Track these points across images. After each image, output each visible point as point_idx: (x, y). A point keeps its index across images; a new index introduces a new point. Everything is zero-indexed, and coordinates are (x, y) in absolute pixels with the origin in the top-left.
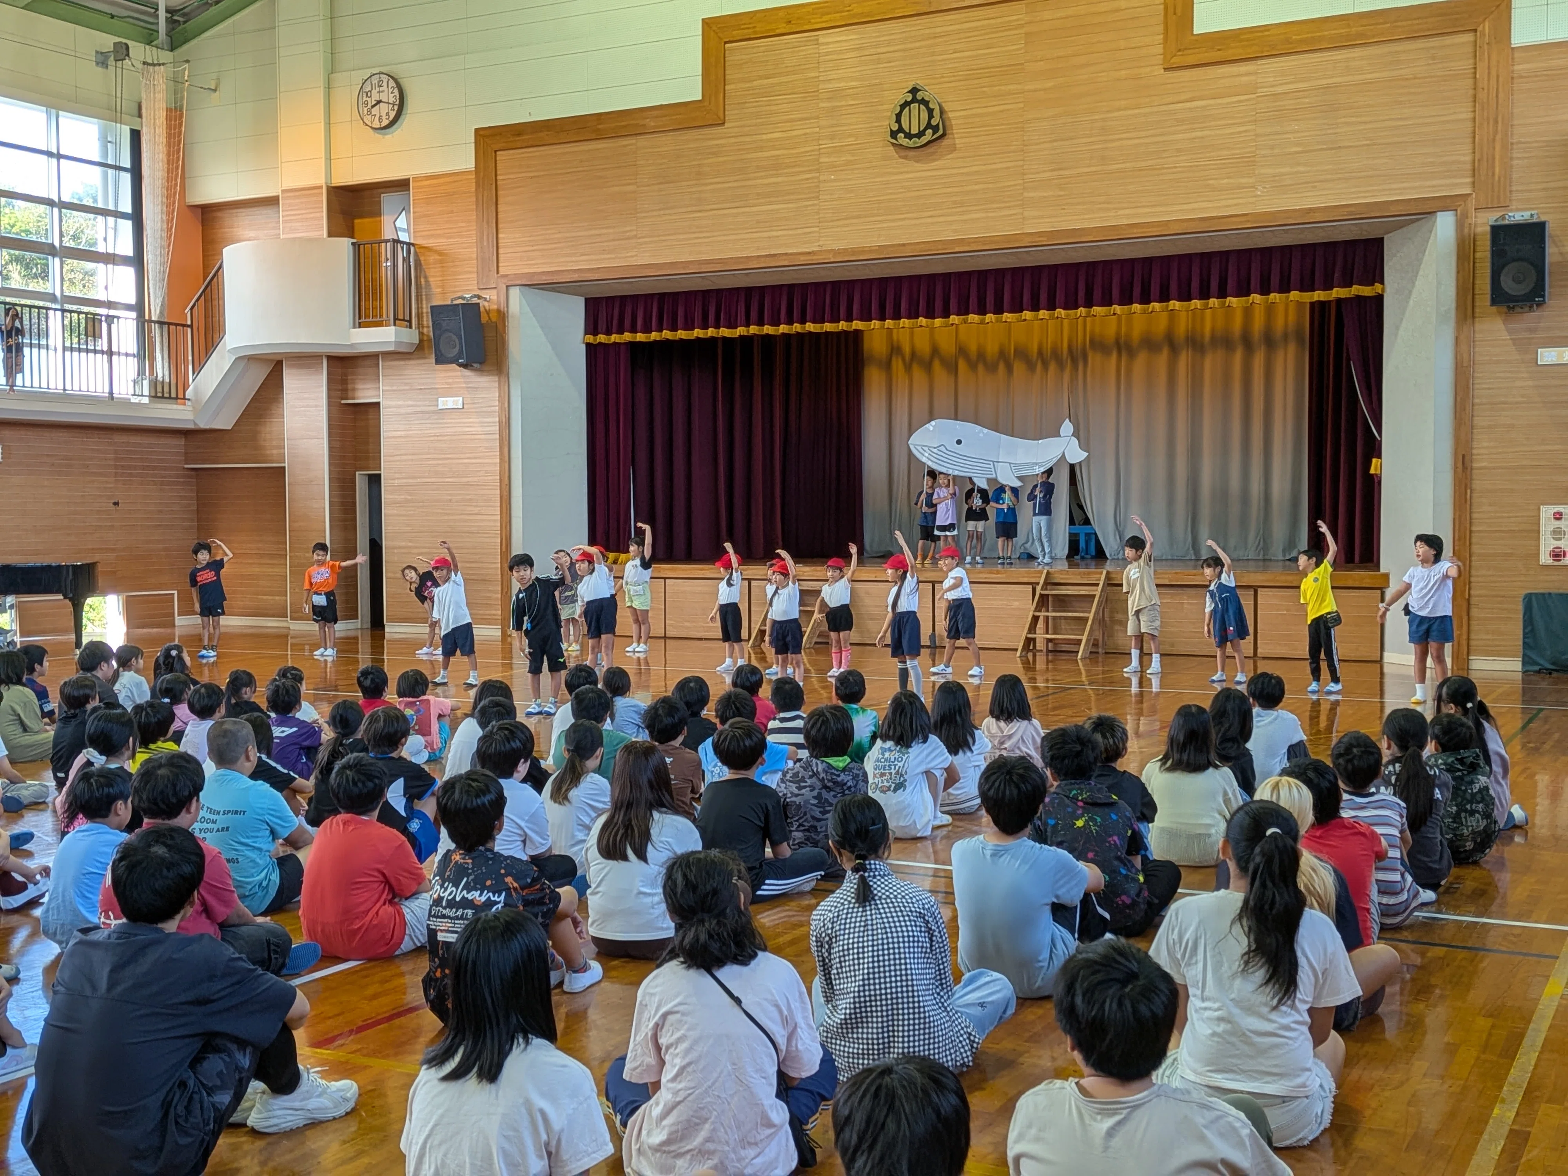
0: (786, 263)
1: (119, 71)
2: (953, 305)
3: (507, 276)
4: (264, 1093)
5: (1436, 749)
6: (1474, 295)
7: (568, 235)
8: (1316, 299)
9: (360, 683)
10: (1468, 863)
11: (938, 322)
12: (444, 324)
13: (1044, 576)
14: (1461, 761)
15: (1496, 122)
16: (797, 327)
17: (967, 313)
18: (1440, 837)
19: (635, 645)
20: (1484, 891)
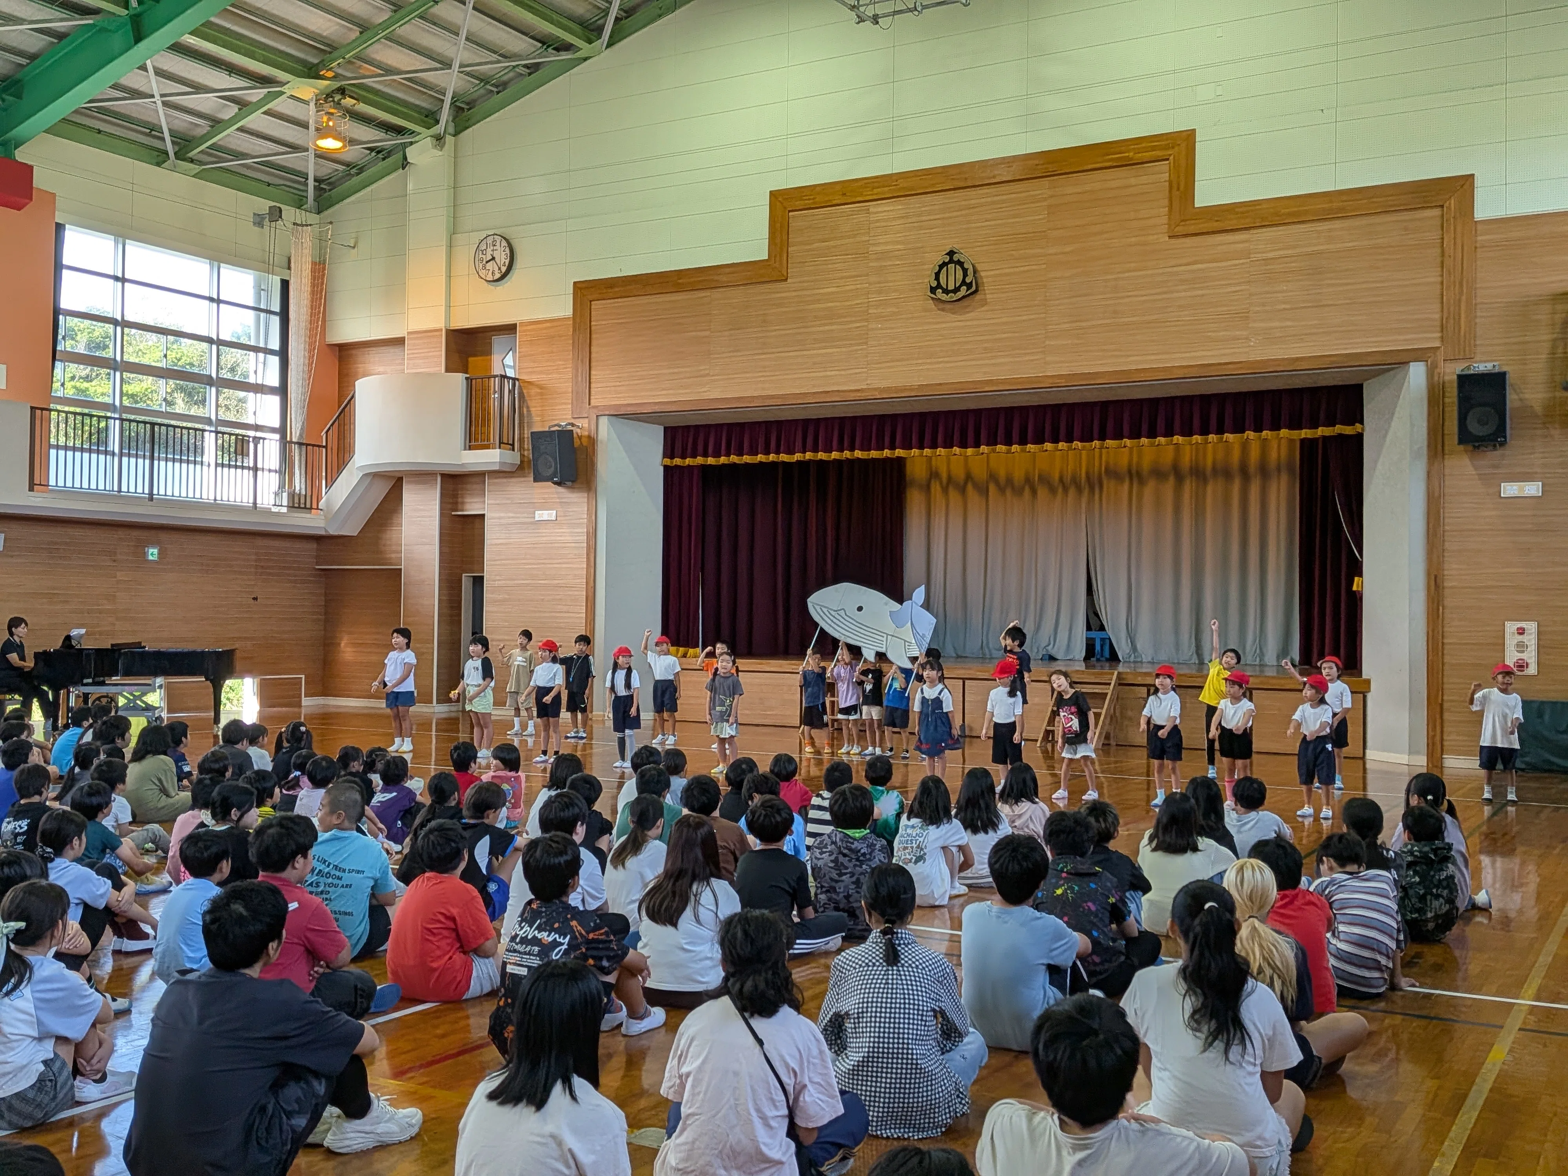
0: (838, 399)
1: (273, 230)
2: (983, 438)
3: (597, 407)
4: (339, 1117)
5: (1409, 838)
6: (1443, 435)
7: (652, 372)
8: (1303, 436)
9: (453, 758)
11: (970, 451)
12: (542, 447)
14: (1435, 850)
15: (1461, 285)
16: (847, 454)
17: (995, 444)
20: (1442, 965)
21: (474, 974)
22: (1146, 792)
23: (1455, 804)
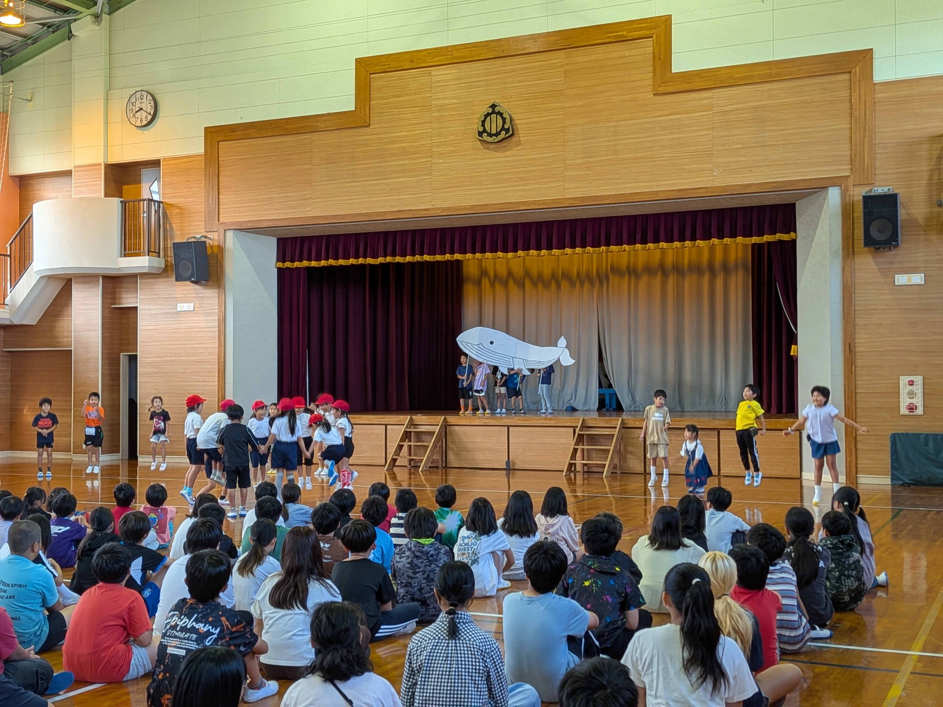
0: (410, 216)
2: (520, 245)
3: (225, 223)
5: (826, 535)
6: (853, 240)
7: (267, 196)
8: (753, 242)
9: (116, 496)
10: (846, 611)
11: (510, 255)
12: (182, 254)
13: (581, 422)
14: (842, 542)
15: (865, 130)
16: (418, 258)
17: (529, 249)
18: (824, 593)
19: (320, 469)
20: (856, 629)
21: (133, 662)
22: (644, 507)
23: (864, 510)
